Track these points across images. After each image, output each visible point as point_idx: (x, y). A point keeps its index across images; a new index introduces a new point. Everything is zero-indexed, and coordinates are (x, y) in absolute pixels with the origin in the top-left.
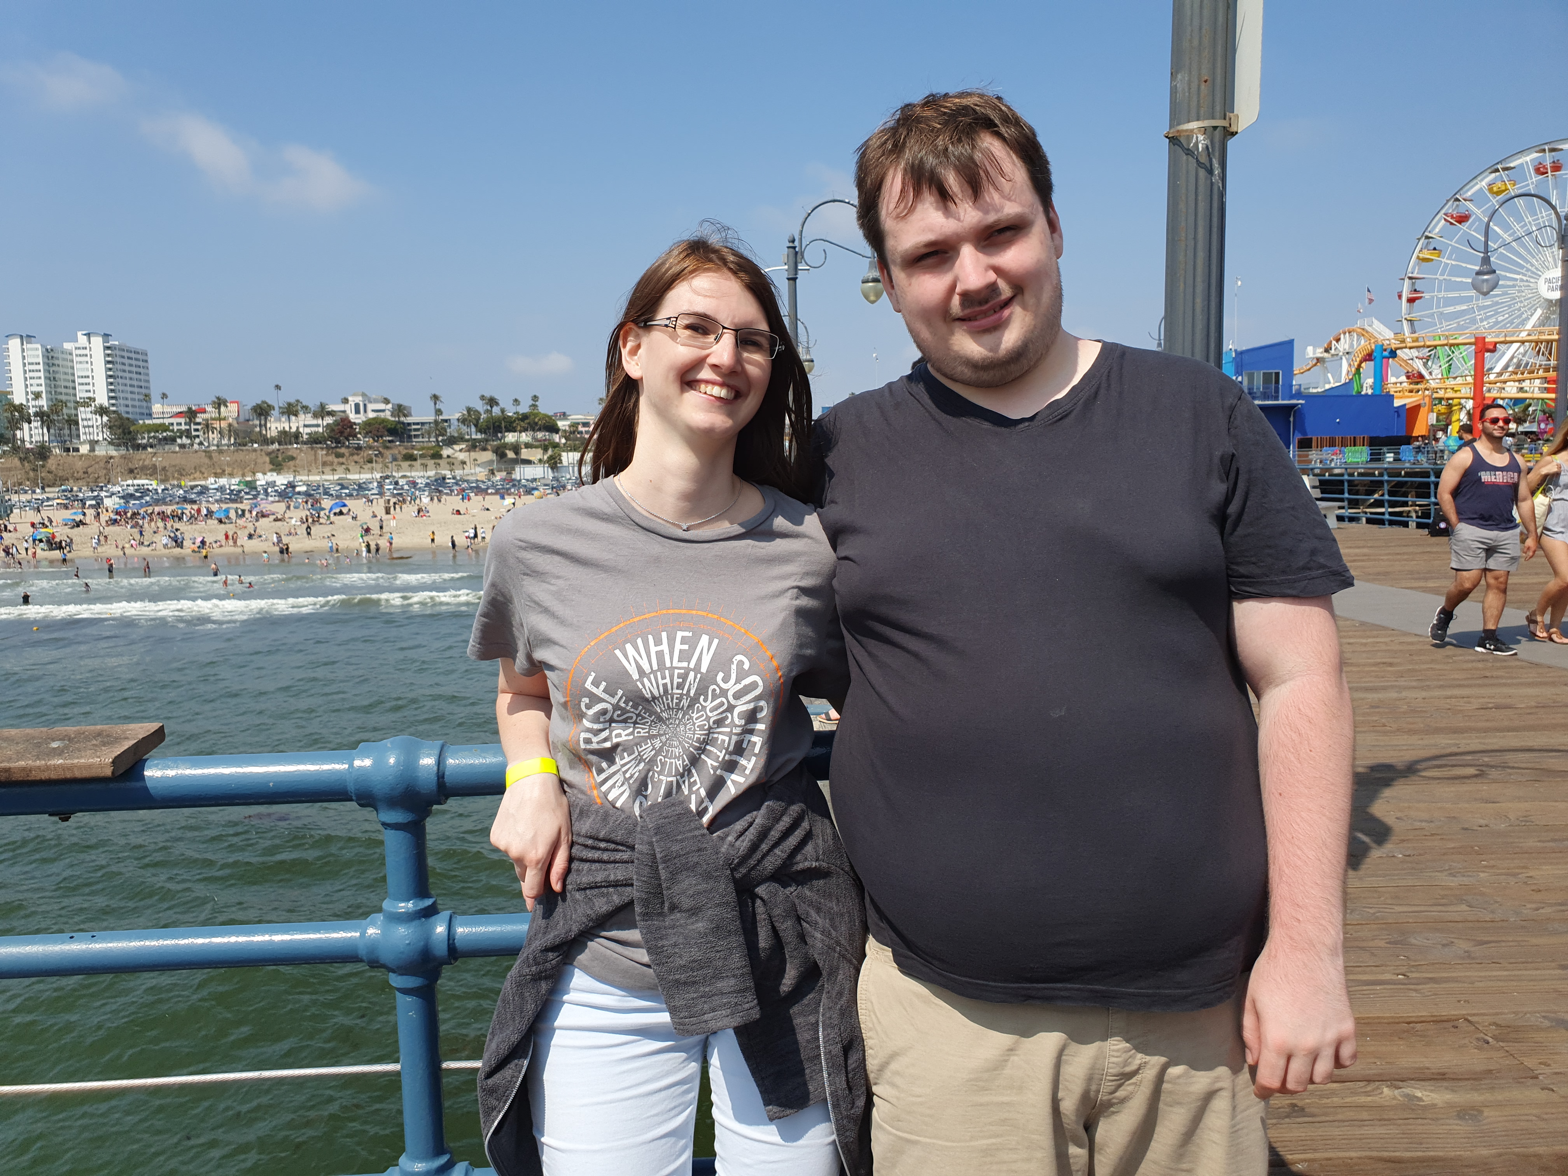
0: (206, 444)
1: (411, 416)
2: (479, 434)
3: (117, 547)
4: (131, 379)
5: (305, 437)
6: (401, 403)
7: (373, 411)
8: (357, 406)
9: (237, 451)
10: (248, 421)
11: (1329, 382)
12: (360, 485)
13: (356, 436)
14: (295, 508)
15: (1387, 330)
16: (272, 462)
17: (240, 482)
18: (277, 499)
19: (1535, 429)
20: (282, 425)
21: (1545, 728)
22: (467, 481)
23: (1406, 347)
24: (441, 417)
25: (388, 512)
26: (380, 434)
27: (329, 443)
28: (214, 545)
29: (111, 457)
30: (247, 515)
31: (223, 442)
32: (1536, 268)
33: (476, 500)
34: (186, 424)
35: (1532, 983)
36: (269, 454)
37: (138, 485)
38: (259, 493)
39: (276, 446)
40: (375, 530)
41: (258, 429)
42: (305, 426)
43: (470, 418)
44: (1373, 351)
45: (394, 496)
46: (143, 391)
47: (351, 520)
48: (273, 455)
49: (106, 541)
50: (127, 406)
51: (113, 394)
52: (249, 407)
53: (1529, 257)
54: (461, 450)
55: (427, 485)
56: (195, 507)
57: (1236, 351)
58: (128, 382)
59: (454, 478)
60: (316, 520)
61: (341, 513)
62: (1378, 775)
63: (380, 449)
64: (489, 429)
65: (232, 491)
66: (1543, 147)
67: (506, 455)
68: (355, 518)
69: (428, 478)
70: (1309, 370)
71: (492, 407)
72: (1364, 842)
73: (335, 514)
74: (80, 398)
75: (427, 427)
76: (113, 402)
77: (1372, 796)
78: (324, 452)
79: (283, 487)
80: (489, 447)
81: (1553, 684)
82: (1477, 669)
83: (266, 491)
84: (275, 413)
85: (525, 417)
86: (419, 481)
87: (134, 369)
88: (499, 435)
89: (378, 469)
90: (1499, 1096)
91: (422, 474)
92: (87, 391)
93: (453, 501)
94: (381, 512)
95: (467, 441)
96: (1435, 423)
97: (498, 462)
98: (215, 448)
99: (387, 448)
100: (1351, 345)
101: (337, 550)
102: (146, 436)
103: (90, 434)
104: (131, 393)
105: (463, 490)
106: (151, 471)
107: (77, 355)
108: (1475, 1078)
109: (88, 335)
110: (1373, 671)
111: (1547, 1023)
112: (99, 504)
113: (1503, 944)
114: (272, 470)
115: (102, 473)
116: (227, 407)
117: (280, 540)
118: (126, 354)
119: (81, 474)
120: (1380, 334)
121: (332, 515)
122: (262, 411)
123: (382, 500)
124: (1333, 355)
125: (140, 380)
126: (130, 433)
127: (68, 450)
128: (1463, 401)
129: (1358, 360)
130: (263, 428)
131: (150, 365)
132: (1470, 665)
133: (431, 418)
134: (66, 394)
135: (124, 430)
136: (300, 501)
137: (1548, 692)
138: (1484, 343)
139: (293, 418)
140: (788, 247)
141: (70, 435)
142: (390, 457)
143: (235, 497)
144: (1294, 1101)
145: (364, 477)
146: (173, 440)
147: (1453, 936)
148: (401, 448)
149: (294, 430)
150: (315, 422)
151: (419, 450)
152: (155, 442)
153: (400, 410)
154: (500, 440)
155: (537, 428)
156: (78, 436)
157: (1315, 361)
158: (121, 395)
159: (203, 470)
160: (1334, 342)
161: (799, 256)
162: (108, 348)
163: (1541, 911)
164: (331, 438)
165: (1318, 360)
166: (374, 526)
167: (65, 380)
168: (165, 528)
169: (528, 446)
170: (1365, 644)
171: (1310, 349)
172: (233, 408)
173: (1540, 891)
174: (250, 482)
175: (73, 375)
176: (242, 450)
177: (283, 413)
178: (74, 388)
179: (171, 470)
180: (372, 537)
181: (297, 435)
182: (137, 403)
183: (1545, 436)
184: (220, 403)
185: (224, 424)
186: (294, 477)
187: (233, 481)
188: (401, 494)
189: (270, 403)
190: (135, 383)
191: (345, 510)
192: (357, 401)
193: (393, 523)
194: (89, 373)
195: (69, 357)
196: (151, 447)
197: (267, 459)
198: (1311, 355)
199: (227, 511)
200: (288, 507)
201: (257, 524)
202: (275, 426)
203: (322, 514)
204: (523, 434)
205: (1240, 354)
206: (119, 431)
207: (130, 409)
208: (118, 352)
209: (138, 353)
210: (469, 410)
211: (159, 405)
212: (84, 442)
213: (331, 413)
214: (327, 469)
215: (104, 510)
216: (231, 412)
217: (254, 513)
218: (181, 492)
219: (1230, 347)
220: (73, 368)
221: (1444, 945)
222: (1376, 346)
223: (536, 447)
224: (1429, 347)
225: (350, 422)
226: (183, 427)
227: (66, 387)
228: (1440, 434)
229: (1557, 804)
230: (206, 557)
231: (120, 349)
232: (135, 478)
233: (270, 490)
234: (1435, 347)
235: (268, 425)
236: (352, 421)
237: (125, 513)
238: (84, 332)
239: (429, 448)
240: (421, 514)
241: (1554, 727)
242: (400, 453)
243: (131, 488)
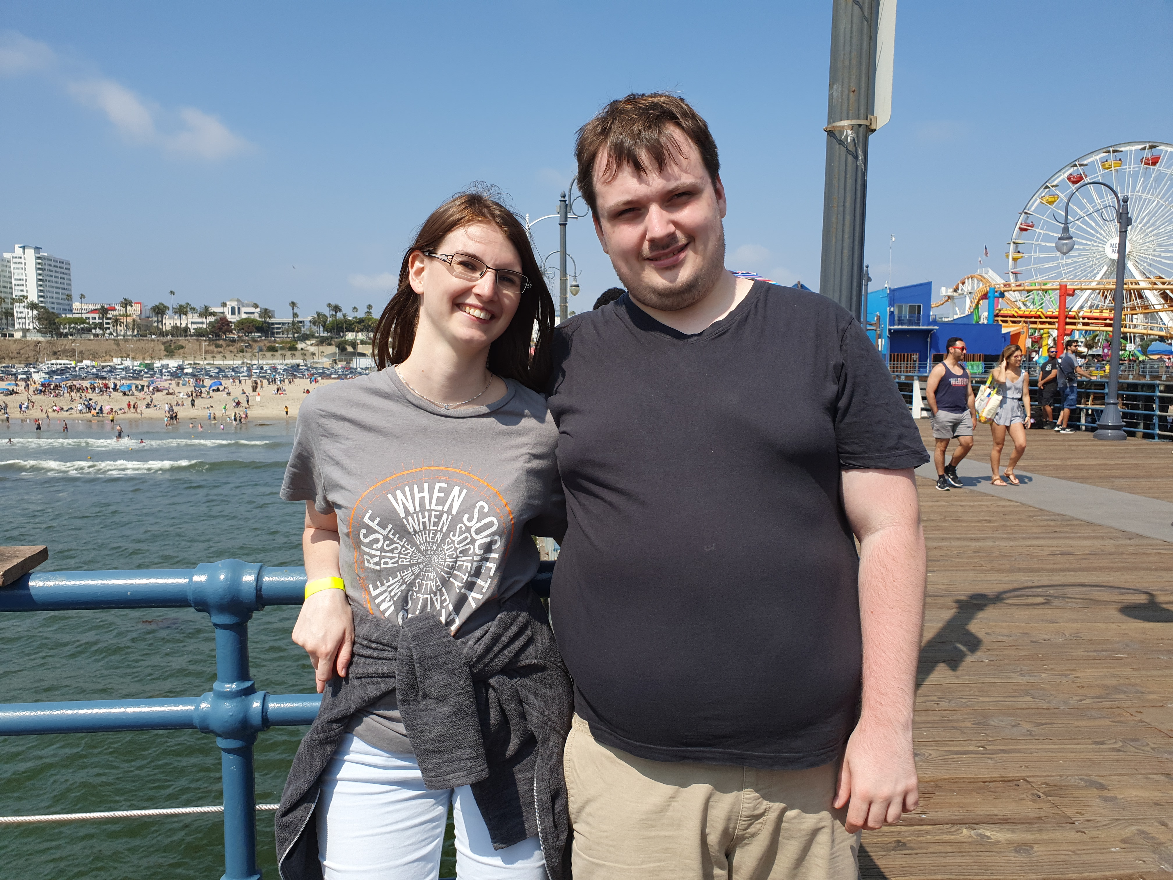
0: (115, 334)
1: (274, 317)
2: (326, 332)
3: (42, 411)
4: (56, 282)
5: (192, 331)
6: (267, 308)
7: (245, 313)
8: (233, 309)
9: (139, 340)
10: (148, 317)
11: (957, 314)
12: (233, 370)
13: (231, 332)
14: (183, 385)
15: (999, 277)
16: (166, 350)
17: (141, 364)
18: (169, 378)
19: (1100, 353)
20: (175, 322)
21: (1095, 569)
22: (316, 368)
23: (1011, 290)
24: (297, 319)
25: (254, 389)
26: (250, 330)
27: (211, 336)
28: (119, 412)
29: (39, 342)
30: (146, 389)
31: (128, 333)
32: (1104, 237)
33: (323, 383)
34: (99, 318)
35: (1074, 754)
36: (164, 343)
37: (61, 364)
38: (155, 373)
39: (170, 337)
40: (244, 403)
41: (156, 324)
42: (193, 323)
43: (319, 320)
44: (987, 292)
45: (259, 377)
46: (66, 292)
47: (226, 395)
48: (167, 344)
49: (33, 406)
50: (53, 303)
51: (42, 294)
52: (150, 307)
53: (1099, 229)
54: (311, 345)
55: (285, 370)
56: (104, 382)
57: (890, 288)
58: (54, 285)
59: (306, 365)
60: (199, 394)
61: (218, 390)
62: (975, 602)
63: (250, 342)
64: (334, 329)
65: (135, 370)
66: (1108, 149)
67: (346, 349)
68: (229, 394)
69: (286, 365)
70: (942, 304)
71: (336, 313)
72: (962, 651)
73: (213, 390)
74: (16, 296)
75: (286, 326)
76: (42, 299)
77: (970, 618)
78: (207, 343)
79: (174, 369)
80: (333, 343)
81: (1102, 538)
82: (1050, 526)
83: (161, 371)
84: (170, 312)
85: (361, 321)
86: (279, 367)
87: (59, 275)
88: (341, 334)
89: (248, 358)
90: (1045, 836)
91: (281, 362)
92: (21, 291)
93: (302, 383)
94: (249, 390)
95: (317, 337)
96: (1030, 346)
97: (340, 354)
98: (122, 338)
99: (254, 340)
100: (973, 288)
101: (214, 418)
102: (67, 327)
103: (22, 324)
104: (56, 293)
105: (313, 375)
106: (72, 354)
107: (14, 263)
108: (1028, 823)
109: (23, 248)
110: (979, 526)
111: (1083, 784)
112: (28, 378)
113: (1055, 726)
114: (165, 356)
115: (32, 354)
116: (132, 306)
117: (171, 410)
118: (53, 263)
119: (15, 354)
120: (993, 280)
121: (211, 392)
122: (160, 311)
123: (250, 381)
124: (959, 294)
125: (64, 284)
126: (55, 324)
127: (5, 336)
128: (1050, 330)
129: (977, 298)
130: (160, 324)
131: (72, 272)
132: (1045, 523)
133: (290, 320)
134: (5, 292)
135: (50, 321)
136: (187, 380)
137: (1098, 543)
138: (1066, 289)
139: (183, 317)
140: (561, 201)
141: (7, 324)
142: (257, 348)
143: (137, 375)
144: (899, 839)
145: (237, 362)
146: (89, 330)
147: (1018, 719)
148: (266, 342)
149: (184, 325)
150: (200, 320)
151: (279, 343)
152: (75, 331)
153: (266, 313)
154: (342, 338)
155: (370, 329)
156: (13, 325)
157: (947, 298)
158: (48, 294)
159: (112, 354)
160: (960, 285)
161: (568, 207)
162: (39, 258)
163: (1083, 702)
164: (212, 332)
165: (949, 297)
166: (243, 400)
167: (4, 282)
168: (81, 398)
169: (363, 342)
170: (972, 506)
171: (943, 289)
172: (137, 307)
173: (1083, 687)
174: (149, 364)
175: (11, 278)
176: (143, 340)
177: (176, 313)
178: (11, 288)
179: (86, 353)
180: (241, 409)
181: (186, 329)
182: (61, 301)
183: (1108, 358)
184: (126, 303)
185: (129, 320)
186: (183, 361)
187: (136, 363)
188: (265, 377)
189: (165, 304)
190: (60, 286)
191: (221, 388)
192: (233, 305)
193: (258, 399)
194: (23, 277)
195: (8, 264)
196: (71, 335)
197: (163, 347)
198: (944, 293)
199: (130, 386)
200: (178, 384)
201: (153, 396)
202: (169, 322)
203: (203, 390)
204: (360, 334)
205: (893, 291)
206: (46, 322)
207: (55, 306)
208: (46, 262)
209: (63, 263)
210: (319, 314)
211: (78, 303)
212: (18, 330)
213: (213, 314)
214: (209, 356)
215: (32, 383)
216: (135, 310)
217: (151, 388)
218: (94, 370)
219: (886, 286)
220: (10, 272)
221: (1013, 726)
222: (990, 288)
223: (369, 344)
224: (1029, 291)
225: (227, 321)
226: (97, 321)
227: (4, 287)
228: (1034, 354)
229: (1099, 624)
230: (112, 421)
231: (48, 259)
232: (58, 359)
233: (164, 371)
234: (1032, 291)
235: (164, 322)
236: (229, 320)
237: (49, 385)
238: (20, 245)
239: (287, 342)
240: (280, 392)
241: (1101, 569)
242: (265, 345)
243: (55, 366)
